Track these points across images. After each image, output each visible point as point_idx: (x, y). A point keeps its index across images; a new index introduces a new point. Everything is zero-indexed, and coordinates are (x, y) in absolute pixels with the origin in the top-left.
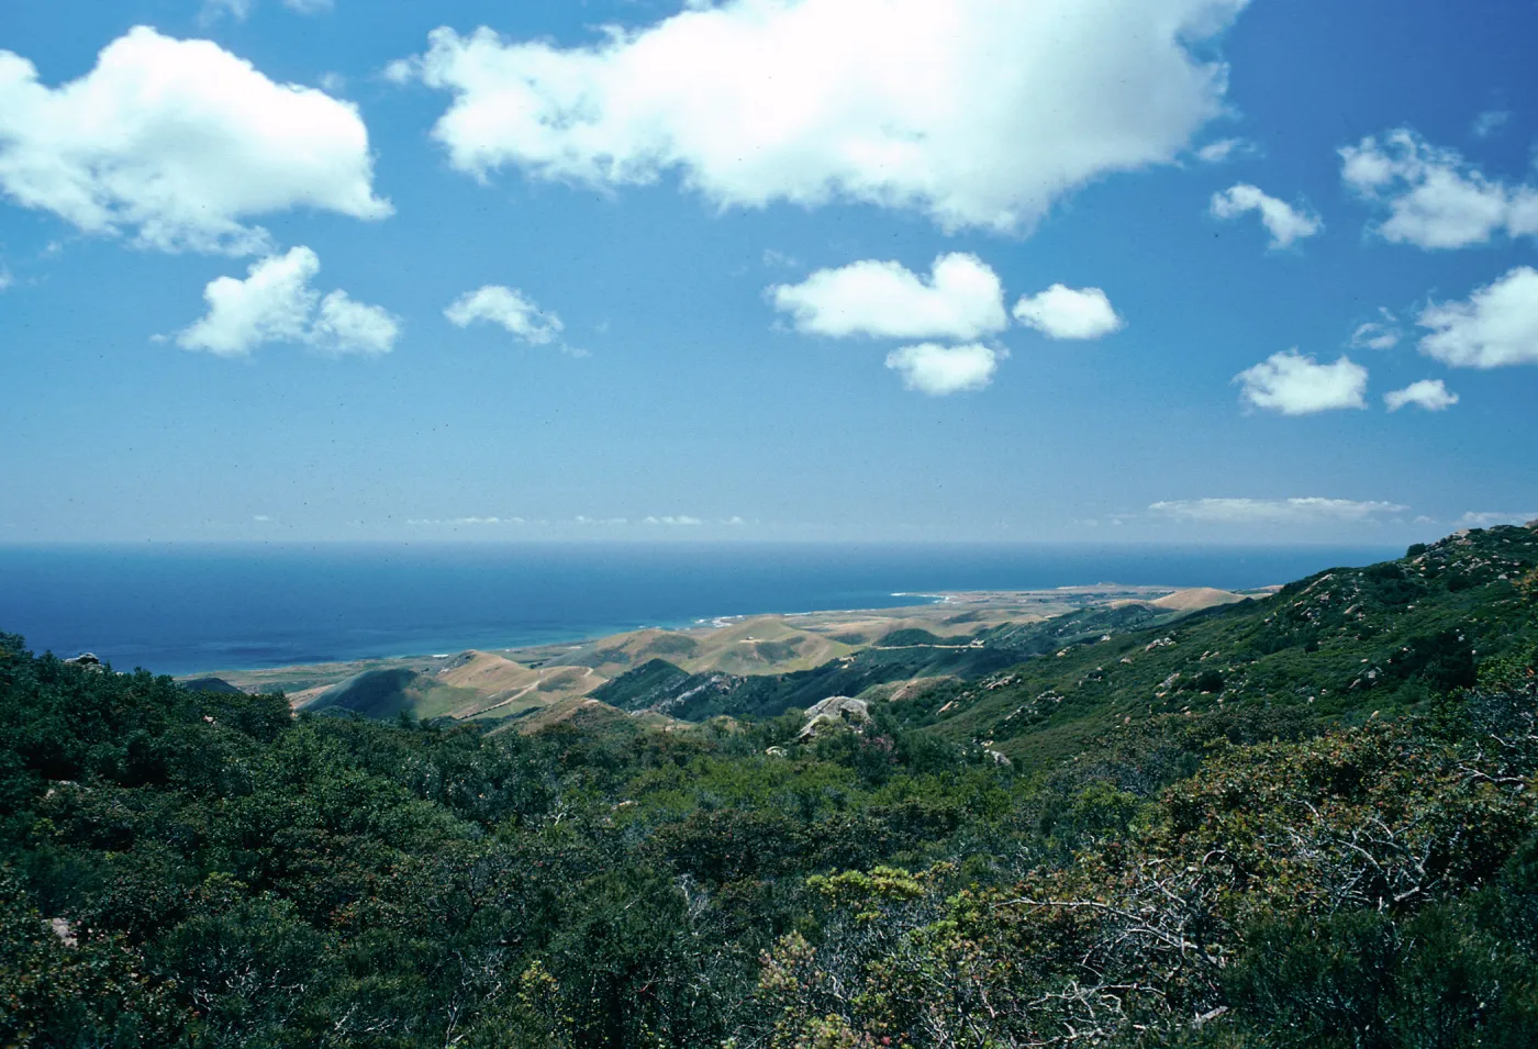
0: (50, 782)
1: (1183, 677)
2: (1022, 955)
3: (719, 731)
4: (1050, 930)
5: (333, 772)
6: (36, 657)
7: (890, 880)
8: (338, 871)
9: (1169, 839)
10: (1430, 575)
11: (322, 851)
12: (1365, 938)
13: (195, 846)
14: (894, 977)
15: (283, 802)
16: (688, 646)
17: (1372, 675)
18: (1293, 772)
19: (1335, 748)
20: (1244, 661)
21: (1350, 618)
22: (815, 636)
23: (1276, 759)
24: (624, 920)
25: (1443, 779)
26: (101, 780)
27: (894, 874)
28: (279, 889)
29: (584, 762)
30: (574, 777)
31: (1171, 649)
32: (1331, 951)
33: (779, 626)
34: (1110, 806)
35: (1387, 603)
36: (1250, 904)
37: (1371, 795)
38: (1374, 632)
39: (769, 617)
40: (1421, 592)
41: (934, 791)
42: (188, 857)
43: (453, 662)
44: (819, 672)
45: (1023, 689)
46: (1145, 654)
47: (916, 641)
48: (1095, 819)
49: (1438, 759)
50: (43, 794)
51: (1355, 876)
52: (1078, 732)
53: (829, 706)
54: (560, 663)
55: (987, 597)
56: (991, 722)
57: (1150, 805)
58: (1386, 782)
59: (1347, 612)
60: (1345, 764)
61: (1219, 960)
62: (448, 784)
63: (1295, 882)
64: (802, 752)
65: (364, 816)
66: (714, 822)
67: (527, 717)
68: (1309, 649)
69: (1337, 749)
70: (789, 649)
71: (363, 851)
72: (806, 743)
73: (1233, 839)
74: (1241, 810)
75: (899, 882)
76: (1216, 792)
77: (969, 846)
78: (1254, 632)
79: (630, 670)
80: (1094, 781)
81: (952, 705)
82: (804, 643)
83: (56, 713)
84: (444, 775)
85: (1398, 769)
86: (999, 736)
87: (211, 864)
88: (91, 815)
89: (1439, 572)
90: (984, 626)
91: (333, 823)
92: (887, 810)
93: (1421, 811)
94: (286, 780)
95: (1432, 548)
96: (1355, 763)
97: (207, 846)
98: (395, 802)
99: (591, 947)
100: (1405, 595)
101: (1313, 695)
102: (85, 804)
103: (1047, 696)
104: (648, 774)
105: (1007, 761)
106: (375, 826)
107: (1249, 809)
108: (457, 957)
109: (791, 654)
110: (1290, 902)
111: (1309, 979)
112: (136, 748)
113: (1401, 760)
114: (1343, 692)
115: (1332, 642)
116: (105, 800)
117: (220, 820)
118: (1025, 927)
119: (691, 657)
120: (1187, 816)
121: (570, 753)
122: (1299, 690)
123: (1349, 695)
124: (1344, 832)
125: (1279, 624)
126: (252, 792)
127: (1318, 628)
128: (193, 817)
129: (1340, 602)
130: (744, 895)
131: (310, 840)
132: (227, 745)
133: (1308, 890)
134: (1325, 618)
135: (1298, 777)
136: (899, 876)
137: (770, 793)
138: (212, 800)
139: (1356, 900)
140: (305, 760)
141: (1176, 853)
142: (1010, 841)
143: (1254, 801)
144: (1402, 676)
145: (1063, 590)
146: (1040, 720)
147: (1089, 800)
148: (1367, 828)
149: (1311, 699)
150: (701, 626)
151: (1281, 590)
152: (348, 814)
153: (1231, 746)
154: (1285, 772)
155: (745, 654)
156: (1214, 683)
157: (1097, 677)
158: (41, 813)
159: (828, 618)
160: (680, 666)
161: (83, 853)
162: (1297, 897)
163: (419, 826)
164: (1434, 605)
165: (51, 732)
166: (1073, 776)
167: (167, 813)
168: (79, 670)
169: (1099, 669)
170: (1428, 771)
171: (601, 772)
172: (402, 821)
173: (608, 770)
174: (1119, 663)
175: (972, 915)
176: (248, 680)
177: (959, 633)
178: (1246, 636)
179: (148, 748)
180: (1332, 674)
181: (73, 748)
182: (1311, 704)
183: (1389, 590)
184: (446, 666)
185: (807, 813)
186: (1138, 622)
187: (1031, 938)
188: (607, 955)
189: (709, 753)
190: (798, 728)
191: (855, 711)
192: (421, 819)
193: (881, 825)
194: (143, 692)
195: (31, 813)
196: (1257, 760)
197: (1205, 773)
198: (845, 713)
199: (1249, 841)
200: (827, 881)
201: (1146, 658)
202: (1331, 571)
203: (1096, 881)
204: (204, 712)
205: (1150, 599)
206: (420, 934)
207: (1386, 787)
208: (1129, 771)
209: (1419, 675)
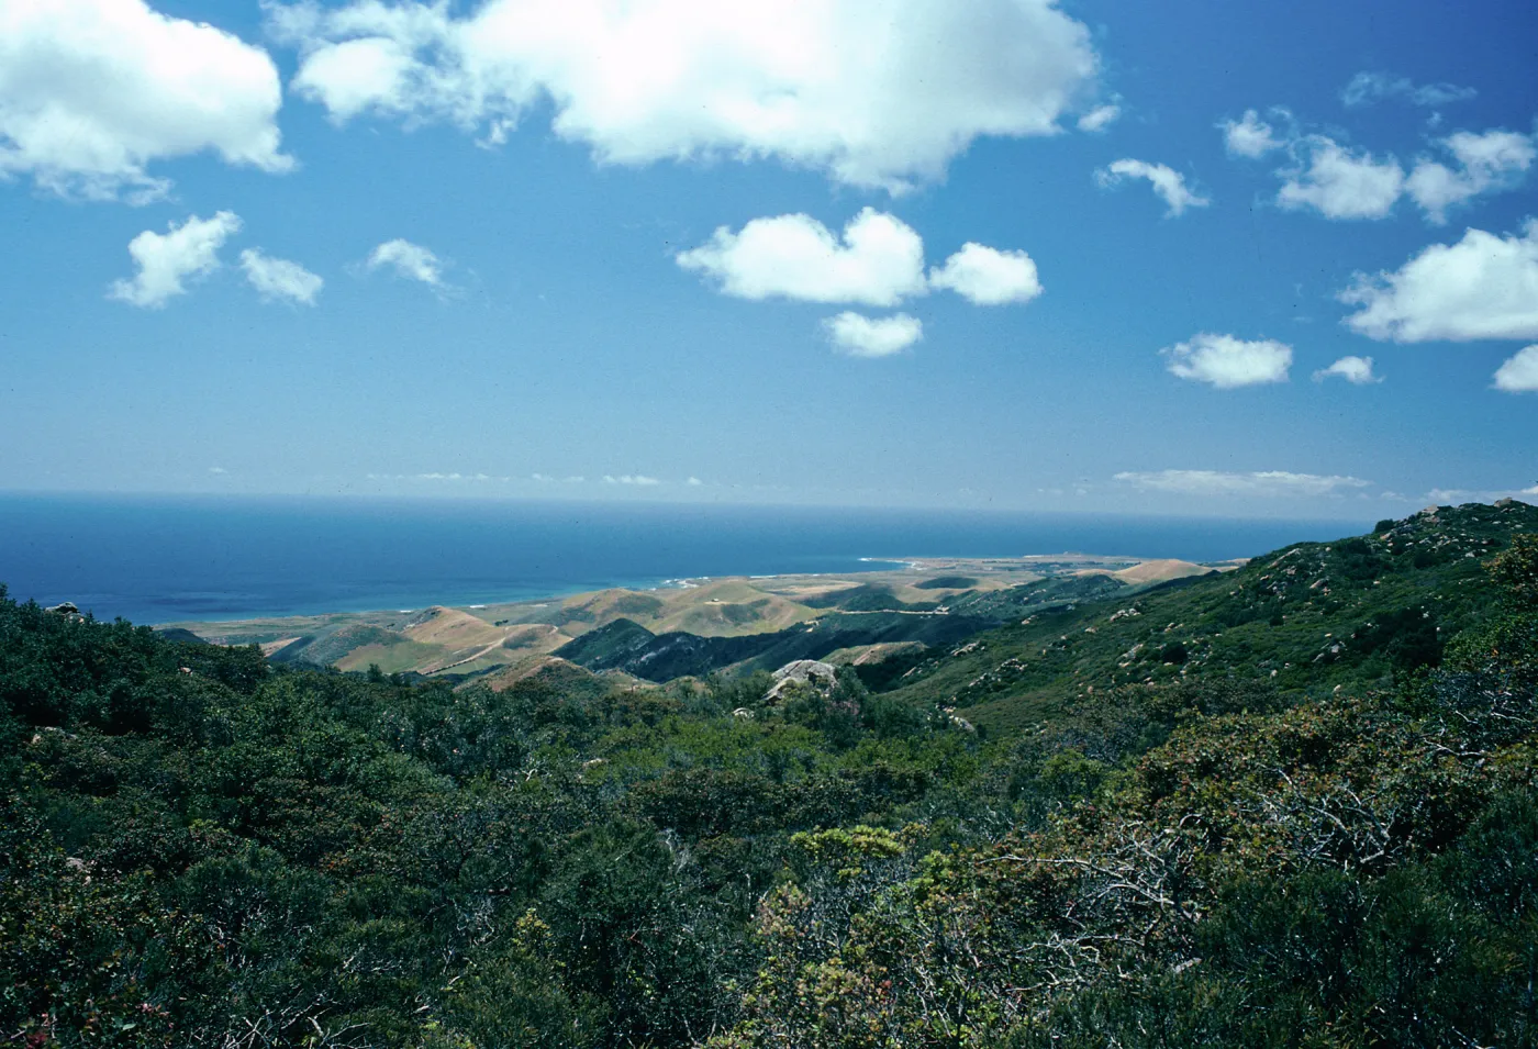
0: (37, 728)
1: (1147, 648)
2: (1001, 910)
3: (687, 691)
4: (1029, 887)
5: (313, 726)
6: (18, 605)
7: (871, 839)
8: (319, 820)
9: (1143, 805)
10: (1397, 551)
11: (302, 800)
12: (1330, 895)
13: (178, 792)
14: (876, 930)
15: (263, 753)
16: (653, 607)
17: (1335, 649)
18: (1265, 742)
19: (1305, 721)
20: (1208, 633)
21: (1315, 593)
22: (780, 599)
23: (1246, 730)
24: (614, 872)
25: (1408, 752)
26: (85, 727)
27: (875, 833)
28: (259, 837)
29: (554, 719)
30: (545, 734)
31: (1136, 620)
32: (1300, 907)
33: (745, 588)
34: (1076, 774)
35: (1352, 579)
36: (1224, 864)
37: (1339, 765)
38: (1339, 606)
39: (735, 580)
40: (1388, 568)
41: (902, 755)
42: (171, 804)
43: (419, 617)
44: (783, 635)
45: (987, 656)
46: (1110, 624)
47: (881, 606)
48: (1062, 785)
49: (1404, 733)
50: (30, 740)
51: (1324, 839)
52: (1041, 701)
53: (796, 670)
54: (525, 621)
55: (954, 564)
56: (955, 688)
57: (1116, 773)
58: (1354, 753)
59: (1313, 586)
60: (1315, 736)
61: (1194, 915)
62: (423, 738)
63: (1267, 845)
64: (769, 714)
65: (343, 767)
66: (690, 780)
67: (492, 674)
68: (1273, 623)
69: (1306, 721)
70: (754, 612)
71: (342, 801)
72: (773, 705)
73: (1205, 805)
74: (1213, 778)
75: (879, 841)
76: (1190, 760)
77: (940, 809)
78: (1219, 604)
79: (595, 629)
80: (1061, 749)
81: (916, 671)
82: (770, 606)
83: (41, 661)
84: (418, 729)
85: (1366, 742)
86: (963, 701)
87: (194, 811)
88: (78, 760)
89: (1406, 548)
90: (948, 592)
91: (313, 774)
92: (856, 773)
93: (1387, 782)
94: (267, 731)
95: (1400, 524)
96: (1325, 735)
97: (189, 794)
98: (373, 755)
99: (583, 896)
100: (1371, 571)
101: (1276, 669)
102: (71, 750)
103: (1010, 664)
104: (617, 734)
105: (970, 727)
106: (353, 778)
107: (1221, 776)
108: (451, 903)
109: (756, 617)
110: (1262, 863)
111: (1279, 932)
112: (119, 696)
113: (1368, 733)
114: (1306, 665)
115: (1298, 616)
116: (91, 746)
117: (201, 769)
118: (1005, 885)
119: (655, 618)
120: (1161, 783)
121: (541, 710)
122: (1262, 663)
123: (1312, 670)
124: (1314, 800)
125: (1245, 597)
126: (232, 742)
127: (1283, 602)
128: (175, 764)
129: (1307, 576)
130: (719, 852)
131: (290, 790)
132: (208, 696)
133: (1279, 852)
134: (1290, 592)
135: (1269, 747)
136: (879, 835)
137: (740, 754)
138: (194, 749)
139: (1325, 862)
140: (285, 712)
141: (1150, 817)
142: (979, 805)
143: (1225, 769)
144: (1366, 651)
145: (1030, 558)
146: (1004, 687)
147: (1057, 767)
148: (1336, 796)
149: (1274, 673)
150: (667, 587)
151: (1248, 563)
152: (327, 765)
153: (1202, 717)
154: (1257, 743)
155: (710, 615)
156: (1177, 654)
157: (1061, 646)
158: (28, 758)
159: (794, 581)
160: (645, 626)
161: (72, 798)
162: (1269, 858)
163: (396, 779)
164: (1399, 581)
165: (35, 679)
166: (1040, 743)
167: (150, 761)
168: (61, 620)
169: (1063, 638)
170: (1394, 744)
171: (571, 729)
172: (380, 773)
173: (579, 729)
174: (1084, 633)
175: (946, 873)
176: (215, 631)
177: (925, 600)
178: (1211, 608)
179: (130, 697)
180: (1296, 649)
181: (57, 695)
182: (1273, 678)
183: (1355, 565)
184: (412, 621)
185: (776, 775)
186: (1103, 592)
187: (1010, 895)
188: (598, 904)
189: (677, 714)
190: (765, 689)
191: (822, 674)
192: (398, 773)
193: (853, 787)
194: (125, 642)
195: (19, 757)
196: (1227, 731)
197: (1176, 743)
198: (812, 677)
199: (1222, 807)
200: (812, 838)
201: (1110, 628)
202: (1297, 546)
203: (1072, 843)
204: (182, 663)
205: (1116, 569)
206: (413, 882)
207: (1353, 758)
208: (1096, 739)
209: (1382, 651)
